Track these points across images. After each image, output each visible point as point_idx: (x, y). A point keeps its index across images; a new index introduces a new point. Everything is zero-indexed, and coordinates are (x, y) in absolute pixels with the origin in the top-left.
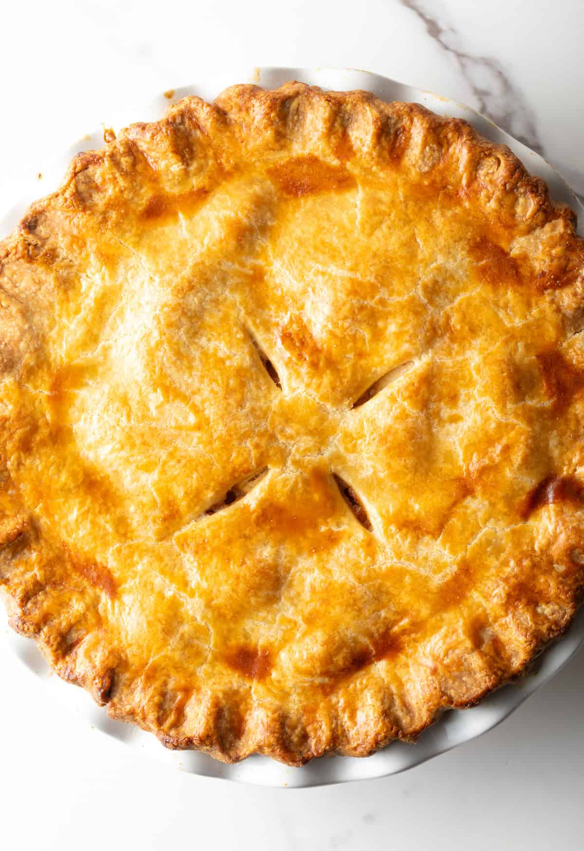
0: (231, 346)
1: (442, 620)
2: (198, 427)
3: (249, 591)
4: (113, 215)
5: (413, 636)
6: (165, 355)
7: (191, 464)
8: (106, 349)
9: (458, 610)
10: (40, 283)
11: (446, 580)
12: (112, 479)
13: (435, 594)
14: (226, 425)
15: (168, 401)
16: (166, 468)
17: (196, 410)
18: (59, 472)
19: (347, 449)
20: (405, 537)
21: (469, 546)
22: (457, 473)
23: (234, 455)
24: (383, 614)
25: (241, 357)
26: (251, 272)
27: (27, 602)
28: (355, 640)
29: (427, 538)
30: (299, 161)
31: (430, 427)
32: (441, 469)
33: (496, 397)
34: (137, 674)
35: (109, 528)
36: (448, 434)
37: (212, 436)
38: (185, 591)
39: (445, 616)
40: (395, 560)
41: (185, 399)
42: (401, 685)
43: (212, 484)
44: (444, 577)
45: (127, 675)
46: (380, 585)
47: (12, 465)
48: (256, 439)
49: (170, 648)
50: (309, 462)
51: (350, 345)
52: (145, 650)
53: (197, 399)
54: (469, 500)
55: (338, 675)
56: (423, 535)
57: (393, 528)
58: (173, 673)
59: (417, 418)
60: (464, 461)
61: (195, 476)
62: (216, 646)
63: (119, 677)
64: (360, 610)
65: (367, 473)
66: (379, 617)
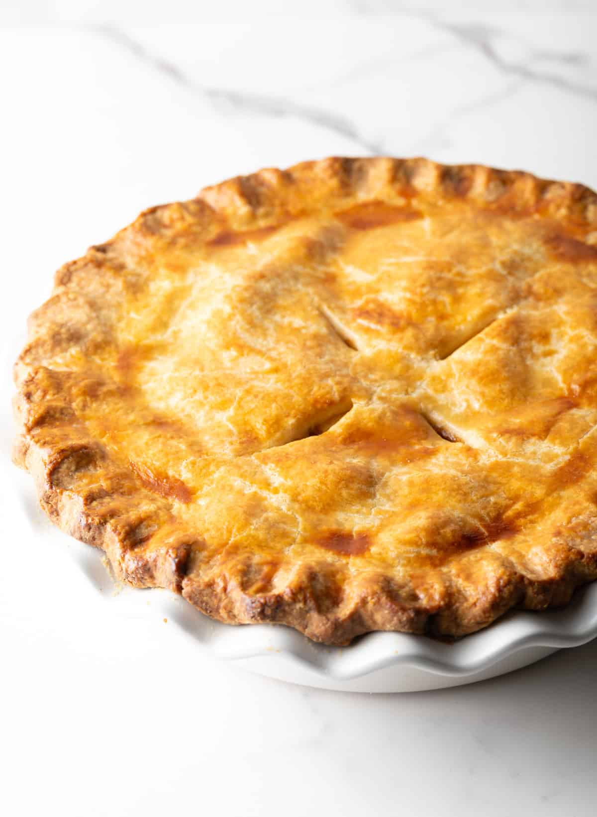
0: (306, 319)
1: (560, 497)
2: (276, 370)
3: (339, 482)
4: (182, 241)
5: (530, 517)
6: (238, 324)
7: (270, 398)
8: (176, 334)
9: (576, 487)
10: (108, 286)
11: (559, 466)
12: (185, 420)
13: (549, 477)
14: (305, 367)
15: (243, 355)
16: (242, 403)
17: (272, 359)
18: (127, 414)
19: (436, 391)
20: (508, 441)
21: (580, 441)
22: (558, 393)
23: (315, 388)
24: (492, 499)
25: (317, 327)
26: (323, 276)
27: (91, 502)
28: (463, 520)
29: (533, 440)
30: (365, 205)
31: (523, 360)
32: (540, 394)
33: (590, 327)
34: (216, 552)
35: (183, 447)
36: (543, 365)
37: (290, 376)
38: (269, 490)
39: (563, 493)
40: (500, 457)
41: (259, 353)
42: (521, 556)
43: (293, 412)
44: (556, 465)
45: (205, 553)
46: (486, 477)
47: (77, 405)
48: (337, 378)
49: (252, 527)
50: (396, 399)
51: (430, 308)
52: (225, 532)
53: (274, 354)
54: (574, 411)
55: (447, 549)
56: (528, 438)
57: (495, 435)
58: (256, 550)
59: (509, 351)
60: (564, 382)
61: (274, 405)
62: (305, 529)
63: (195, 554)
64: (466, 494)
65: (460, 408)
66: (489, 502)
